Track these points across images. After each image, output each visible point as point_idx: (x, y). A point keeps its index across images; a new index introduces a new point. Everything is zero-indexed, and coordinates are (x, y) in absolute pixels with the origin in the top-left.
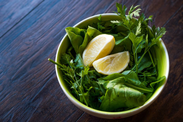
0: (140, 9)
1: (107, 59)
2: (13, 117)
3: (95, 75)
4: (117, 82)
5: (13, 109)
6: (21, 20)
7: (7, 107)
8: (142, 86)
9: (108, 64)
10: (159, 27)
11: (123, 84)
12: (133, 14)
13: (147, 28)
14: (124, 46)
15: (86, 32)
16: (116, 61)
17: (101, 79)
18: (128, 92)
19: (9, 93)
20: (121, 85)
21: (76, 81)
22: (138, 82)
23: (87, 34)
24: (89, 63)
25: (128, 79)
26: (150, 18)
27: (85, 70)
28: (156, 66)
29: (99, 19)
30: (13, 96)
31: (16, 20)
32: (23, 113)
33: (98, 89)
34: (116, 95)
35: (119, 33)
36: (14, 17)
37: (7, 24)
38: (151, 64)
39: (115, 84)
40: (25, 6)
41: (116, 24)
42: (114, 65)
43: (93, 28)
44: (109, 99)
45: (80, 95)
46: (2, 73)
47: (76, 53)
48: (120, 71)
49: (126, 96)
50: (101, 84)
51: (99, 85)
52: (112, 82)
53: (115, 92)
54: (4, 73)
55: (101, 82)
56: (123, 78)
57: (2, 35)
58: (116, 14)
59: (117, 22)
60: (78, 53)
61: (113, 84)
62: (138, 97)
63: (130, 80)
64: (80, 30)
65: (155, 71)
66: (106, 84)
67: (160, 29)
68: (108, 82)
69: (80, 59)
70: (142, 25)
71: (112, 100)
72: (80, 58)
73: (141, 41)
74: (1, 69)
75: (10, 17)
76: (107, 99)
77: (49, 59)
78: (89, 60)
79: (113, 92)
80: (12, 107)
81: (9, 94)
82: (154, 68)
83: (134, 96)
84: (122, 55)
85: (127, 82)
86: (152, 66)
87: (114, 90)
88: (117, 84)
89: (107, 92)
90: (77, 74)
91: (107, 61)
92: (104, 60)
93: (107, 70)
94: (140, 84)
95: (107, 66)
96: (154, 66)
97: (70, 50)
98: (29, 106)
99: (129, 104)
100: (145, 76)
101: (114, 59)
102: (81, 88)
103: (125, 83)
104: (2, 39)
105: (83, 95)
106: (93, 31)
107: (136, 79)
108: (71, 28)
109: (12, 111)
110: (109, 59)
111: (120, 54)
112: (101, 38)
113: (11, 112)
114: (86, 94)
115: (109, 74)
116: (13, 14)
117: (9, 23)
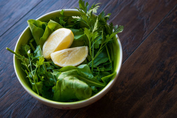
0: (99, 7)
1: (64, 52)
2: (12, 113)
3: (54, 67)
4: (69, 74)
5: (12, 105)
6: (21, 19)
7: (7, 103)
8: (94, 80)
9: (65, 57)
10: (117, 25)
11: (75, 77)
12: (92, 11)
13: (105, 25)
14: (84, 41)
15: (47, 25)
16: (73, 55)
17: (57, 70)
18: (76, 84)
19: (9, 89)
20: (72, 77)
21: (31, 71)
22: (91, 76)
23: (48, 27)
24: (48, 55)
25: (80, 72)
26: (108, 16)
27: (40, 60)
28: (113, 63)
29: (62, 14)
30: (13, 92)
31: (15, 19)
32: (23, 108)
33: (52, 80)
34: (66, 86)
35: (81, 29)
36: (14, 16)
37: (6, 23)
38: (108, 59)
39: (66, 75)
40: (25, 6)
41: (76, 20)
42: (70, 58)
43: (54, 22)
44: (60, 89)
45: (33, 83)
46: (2, 70)
47: (37, 44)
48: (76, 64)
49: (74, 87)
50: (54, 75)
51: (53, 76)
52: (64, 74)
53: (64, 83)
54: (4, 70)
55: (54, 74)
56: (76, 71)
57: (2, 33)
58: (77, 10)
59: (78, 17)
60: (39, 45)
61: (64, 76)
62: (84, 90)
63: (83, 73)
64: (41, 23)
65: (111, 66)
66: (58, 75)
67: (119, 27)
68: (60, 73)
69: (39, 51)
70: (100, 21)
71: (62, 90)
72: (39, 49)
73: (96, 37)
74: (1, 66)
75: (10, 17)
76: (58, 90)
77: (7, 48)
78: (47, 52)
79: (63, 83)
80: (12, 103)
81: (8, 91)
82: (110, 64)
83: (81, 88)
84: (81, 49)
85: (79, 75)
86: (108, 61)
87: (64, 81)
88: (67, 76)
89: (58, 83)
90: (33, 64)
91: (64, 53)
92: (61, 52)
93: (63, 62)
94: (92, 78)
95: (63, 58)
96: (111, 62)
97: (31, 41)
98: (28, 102)
99: (78, 95)
100: (99, 70)
101: (71, 53)
102: (34, 77)
103: (78, 76)
104: (2, 37)
105: (35, 83)
106: (55, 25)
107: (89, 73)
108: (33, 20)
109: (12, 107)
110: (66, 52)
111: (78, 48)
112: (60, 31)
113: (10, 108)
114: (39, 83)
115: (63, 66)
116: (12, 13)
117: (9, 23)
